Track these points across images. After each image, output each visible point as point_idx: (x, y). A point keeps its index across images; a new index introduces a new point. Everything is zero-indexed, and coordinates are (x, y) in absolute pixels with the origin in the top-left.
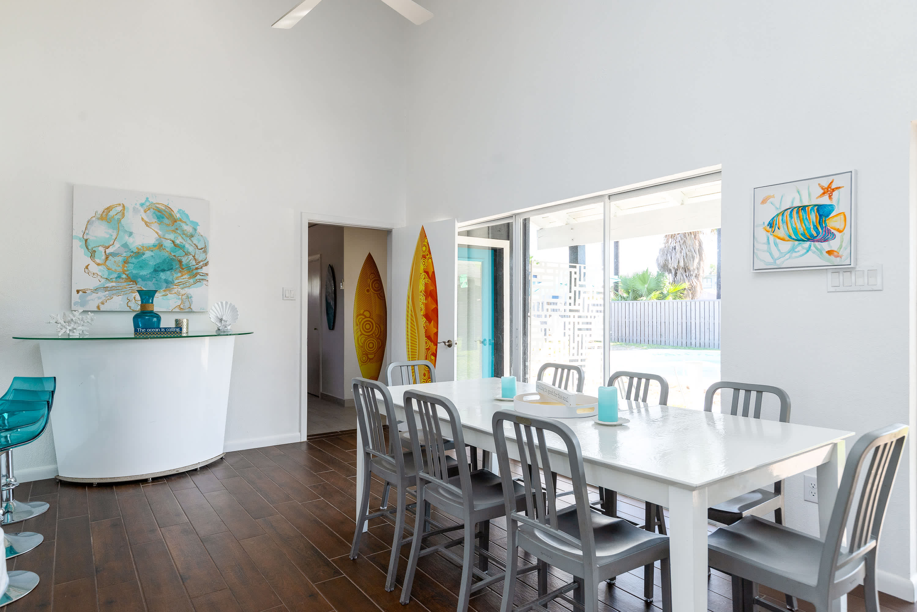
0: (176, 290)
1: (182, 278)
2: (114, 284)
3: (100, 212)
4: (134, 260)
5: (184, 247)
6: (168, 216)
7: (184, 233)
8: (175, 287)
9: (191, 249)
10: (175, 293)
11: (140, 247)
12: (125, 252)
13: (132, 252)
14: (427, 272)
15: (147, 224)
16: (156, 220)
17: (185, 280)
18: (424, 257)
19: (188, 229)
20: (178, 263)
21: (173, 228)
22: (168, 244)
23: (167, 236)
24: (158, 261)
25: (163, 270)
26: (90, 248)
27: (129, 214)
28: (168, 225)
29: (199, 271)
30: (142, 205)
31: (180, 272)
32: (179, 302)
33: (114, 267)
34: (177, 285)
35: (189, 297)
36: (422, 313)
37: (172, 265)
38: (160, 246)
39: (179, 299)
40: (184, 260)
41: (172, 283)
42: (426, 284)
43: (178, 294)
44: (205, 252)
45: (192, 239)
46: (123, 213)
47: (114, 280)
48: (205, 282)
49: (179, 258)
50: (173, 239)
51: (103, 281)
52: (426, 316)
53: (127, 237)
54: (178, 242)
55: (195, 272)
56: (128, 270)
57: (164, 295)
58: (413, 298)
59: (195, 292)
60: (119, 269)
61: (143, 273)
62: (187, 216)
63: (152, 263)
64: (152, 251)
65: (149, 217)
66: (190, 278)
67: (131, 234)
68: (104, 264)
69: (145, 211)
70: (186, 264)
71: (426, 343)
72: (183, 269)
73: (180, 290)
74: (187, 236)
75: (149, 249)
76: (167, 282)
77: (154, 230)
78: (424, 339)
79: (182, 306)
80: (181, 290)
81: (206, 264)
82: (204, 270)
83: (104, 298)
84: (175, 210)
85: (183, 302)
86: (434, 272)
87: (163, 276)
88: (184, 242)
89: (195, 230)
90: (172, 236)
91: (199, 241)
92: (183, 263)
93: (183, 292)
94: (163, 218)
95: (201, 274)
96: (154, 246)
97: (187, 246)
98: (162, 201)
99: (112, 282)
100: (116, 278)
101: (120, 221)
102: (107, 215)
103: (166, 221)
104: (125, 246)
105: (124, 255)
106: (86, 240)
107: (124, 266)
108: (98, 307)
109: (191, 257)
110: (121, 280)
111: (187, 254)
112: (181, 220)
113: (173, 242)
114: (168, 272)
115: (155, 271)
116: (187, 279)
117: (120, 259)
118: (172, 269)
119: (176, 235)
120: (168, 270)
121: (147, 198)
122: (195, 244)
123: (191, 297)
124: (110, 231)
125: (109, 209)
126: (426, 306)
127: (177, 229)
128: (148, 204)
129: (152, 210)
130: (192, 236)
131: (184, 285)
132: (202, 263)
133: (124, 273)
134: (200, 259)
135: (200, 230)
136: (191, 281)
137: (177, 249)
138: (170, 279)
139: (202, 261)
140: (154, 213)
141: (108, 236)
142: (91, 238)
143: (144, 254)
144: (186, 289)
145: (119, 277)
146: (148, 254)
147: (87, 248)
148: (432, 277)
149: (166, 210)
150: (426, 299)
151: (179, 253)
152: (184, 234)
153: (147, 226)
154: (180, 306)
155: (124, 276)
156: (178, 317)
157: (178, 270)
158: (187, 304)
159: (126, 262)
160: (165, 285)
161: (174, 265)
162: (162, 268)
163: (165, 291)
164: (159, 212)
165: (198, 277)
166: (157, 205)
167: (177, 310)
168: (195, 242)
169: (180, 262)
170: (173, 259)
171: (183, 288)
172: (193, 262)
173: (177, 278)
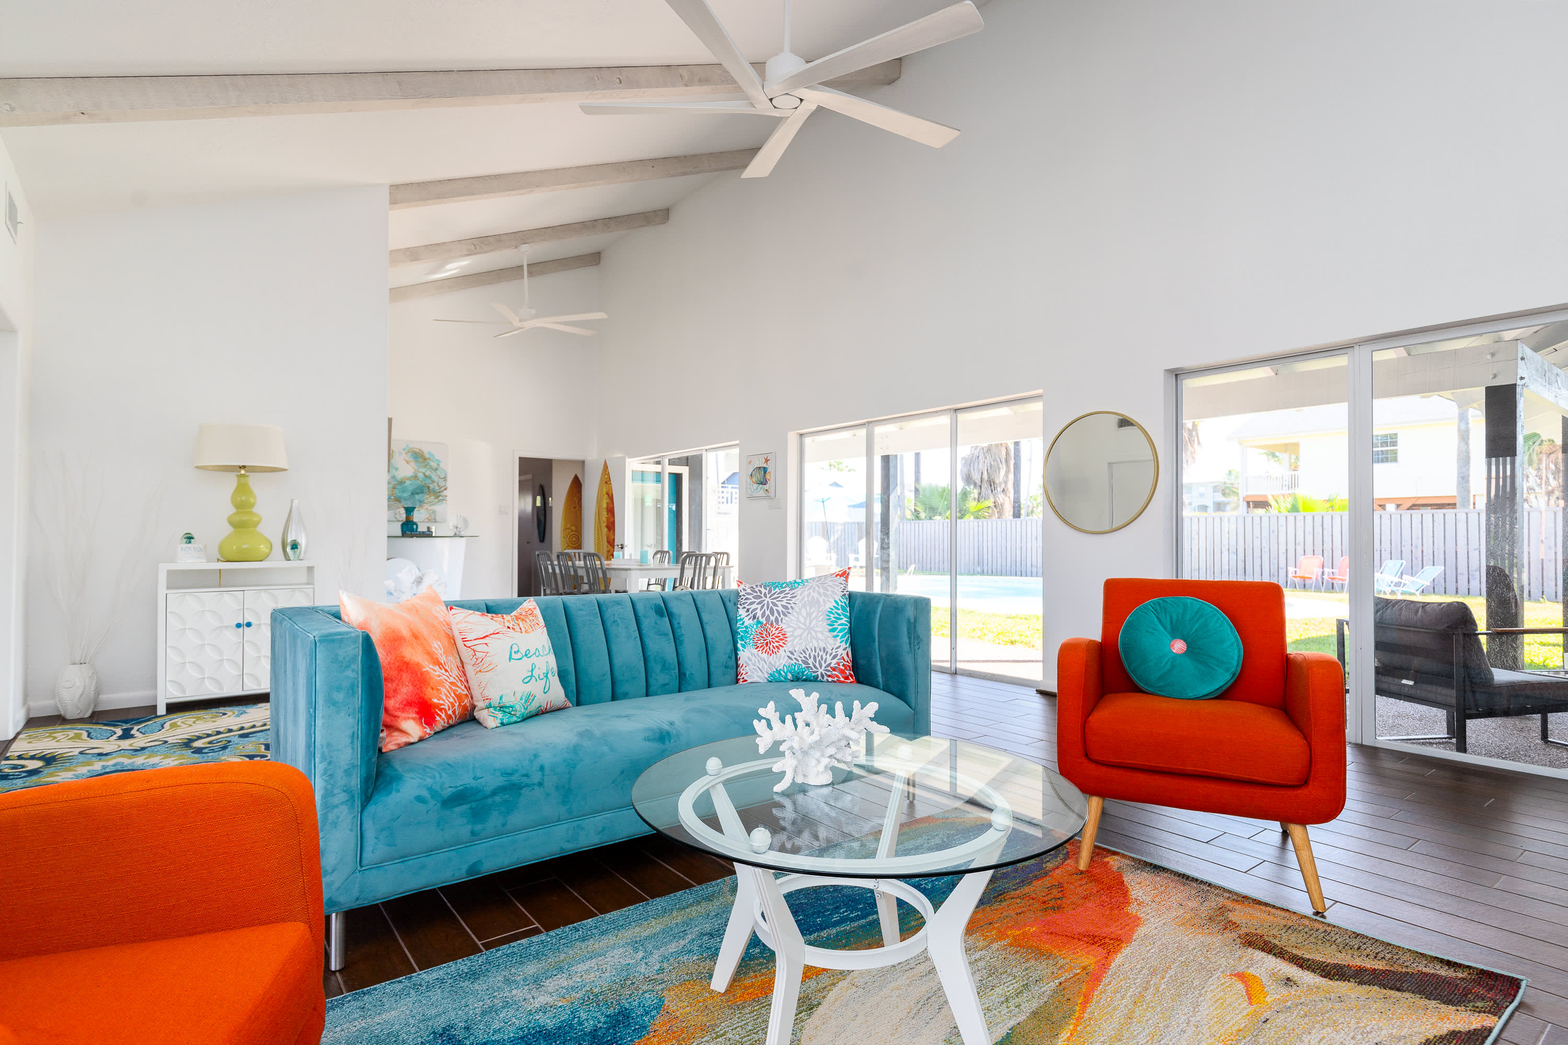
0: (426, 507)
1: (430, 498)
4: (399, 487)
5: (431, 477)
6: (421, 457)
7: (431, 468)
9: (435, 478)
10: (425, 509)
11: (404, 478)
13: (398, 481)
14: (608, 494)
15: (408, 462)
16: (413, 460)
17: (432, 500)
18: (606, 483)
19: (434, 464)
20: (427, 488)
21: (424, 464)
22: (421, 475)
23: (420, 470)
24: (415, 487)
25: (417, 494)
28: (421, 462)
29: (441, 494)
30: (404, 449)
31: (428, 494)
32: (428, 516)
34: (428, 504)
35: (434, 512)
36: (605, 525)
37: (424, 490)
38: (416, 477)
40: (431, 486)
41: (423, 502)
42: (607, 503)
43: (427, 509)
44: (445, 481)
45: (437, 471)
48: (444, 501)
49: (428, 485)
50: (424, 472)
52: (607, 527)
53: (394, 471)
54: (427, 474)
55: (438, 494)
56: (396, 494)
57: (418, 510)
58: (599, 514)
59: (438, 508)
61: (405, 495)
62: (433, 456)
63: (411, 489)
64: (411, 481)
65: (409, 457)
66: (435, 498)
67: (397, 469)
69: (406, 453)
70: (433, 490)
71: (607, 547)
72: (431, 493)
73: (428, 507)
74: (433, 469)
75: (409, 479)
76: (420, 501)
77: (412, 467)
78: (606, 544)
79: (431, 518)
81: (446, 489)
82: (445, 493)
84: (426, 453)
85: (430, 516)
86: (612, 494)
87: (417, 497)
88: (431, 474)
89: (438, 465)
90: (423, 470)
91: (441, 473)
92: (431, 489)
93: (432, 508)
94: (417, 458)
95: (442, 496)
96: (412, 477)
97: (433, 476)
98: (416, 446)
103: (420, 460)
104: (397, 477)
105: (393, 483)
107: (392, 491)
109: (436, 484)
111: (433, 482)
112: (429, 459)
113: (424, 474)
114: (421, 495)
115: (413, 494)
118: (424, 493)
119: (426, 469)
120: (420, 493)
121: (409, 446)
122: (438, 476)
123: (437, 512)
126: (608, 519)
127: (426, 465)
128: (408, 448)
129: (410, 453)
130: (436, 469)
131: (432, 504)
132: (443, 489)
134: (442, 485)
135: (442, 465)
136: (436, 500)
137: (427, 479)
138: (422, 500)
139: (443, 487)
140: (412, 455)
143: (405, 482)
144: (433, 506)
146: (408, 482)
148: (611, 498)
149: (420, 452)
150: (607, 514)
151: (428, 481)
153: (408, 463)
154: (429, 518)
155: (393, 497)
156: (429, 525)
158: (433, 516)
159: (394, 488)
160: (421, 504)
162: (417, 492)
164: (415, 454)
165: (441, 498)
166: (414, 450)
167: (426, 520)
168: (439, 474)
169: (429, 487)
170: (424, 486)
171: (430, 506)
172: (437, 488)
173: (427, 499)
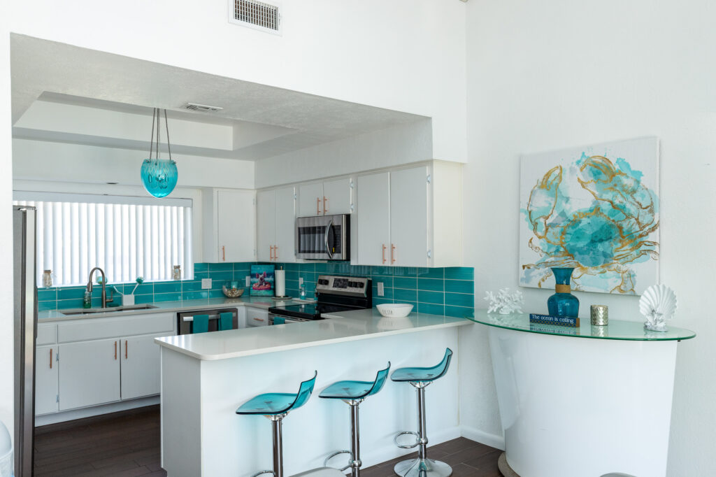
0: (615, 266)
1: (622, 249)
2: (553, 259)
3: (541, 180)
4: (570, 230)
5: (625, 207)
6: (604, 170)
8: (614, 261)
9: (632, 209)
10: (615, 270)
11: (576, 214)
12: (563, 221)
13: (569, 220)
15: (583, 185)
16: (592, 179)
17: (626, 252)
19: (628, 182)
20: (618, 229)
21: (611, 185)
22: (606, 207)
23: (605, 196)
24: (595, 229)
25: (601, 241)
26: (533, 220)
27: (566, 177)
28: (605, 182)
29: (644, 239)
30: (578, 162)
31: (620, 241)
32: (619, 282)
33: (553, 240)
34: (617, 260)
35: (631, 276)
37: (611, 233)
38: (597, 210)
39: (619, 277)
40: (625, 226)
41: (611, 256)
43: (618, 270)
44: (652, 211)
45: (635, 195)
46: (560, 177)
47: (553, 254)
48: (651, 255)
49: (619, 223)
50: (611, 199)
51: (544, 255)
53: (564, 204)
54: (617, 202)
55: (638, 240)
56: (566, 242)
57: (602, 273)
59: (639, 267)
60: (557, 241)
61: (581, 244)
62: (628, 165)
63: (589, 232)
64: (589, 217)
65: (586, 176)
66: (632, 250)
67: (567, 199)
68: (544, 237)
69: (581, 170)
70: (628, 231)
72: (623, 237)
73: (619, 265)
74: (628, 193)
75: (586, 215)
76: (605, 255)
77: (590, 191)
79: (622, 287)
80: (622, 266)
81: (653, 229)
82: (652, 237)
83: (544, 275)
84: (613, 161)
85: (624, 282)
87: (600, 247)
88: (625, 202)
89: (638, 182)
90: (609, 196)
91: (643, 196)
92: (625, 230)
93: (624, 268)
94: (599, 174)
95: (646, 243)
96: (591, 211)
97: (628, 206)
98: (600, 153)
99: (552, 256)
100: (555, 252)
101: (558, 186)
102: (546, 182)
103: (603, 177)
104: (563, 214)
105: (562, 224)
106: (530, 212)
107: (562, 238)
108: (539, 284)
109: (633, 220)
110: (559, 254)
111: (628, 216)
112: (620, 173)
113: (612, 203)
114: (607, 243)
115: (593, 242)
116: (628, 251)
117: (558, 230)
118: (611, 238)
119: (615, 193)
120: (607, 240)
121: (583, 153)
122: (638, 203)
123: (634, 275)
124: (549, 199)
125: (548, 175)
127: (615, 185)
128: (584, 160)
129: (588, 166)
130: (634, 191)
131: (626, 259)
132: (647, 228)
133: (562, 246)
134: (645, 222)
135: (643, 181)
136: (634, 253)
137: (616, 211)
138: (609, 252)
139: (648, 225)
140: (591, 170)
141: (547, 205)
142: (534, 209)
143: (580, 222)
144: (628, 265)
145: (557, 250)
146: (585, 221)
147: (531, 221)
149: (604, 163)
151: (620, 216)
152: (624, 190)
153: (583, 187)
154: (620, 286)
155: (562, 249)
157: (618, 240)
158: (629, 285)
159: (563, 233)
160: (602, 259)
161: (613, 233)
162: (599, 237)
163: (602, 267)
164: (596, 167)
165: (643, 248)
166: (594, 159)
167: (617, 292)
168: (639, 199)
169: (620, 228)
170: (611, 226)
171: (623, 264)
172: (637, 228)
173: (617, 250)
